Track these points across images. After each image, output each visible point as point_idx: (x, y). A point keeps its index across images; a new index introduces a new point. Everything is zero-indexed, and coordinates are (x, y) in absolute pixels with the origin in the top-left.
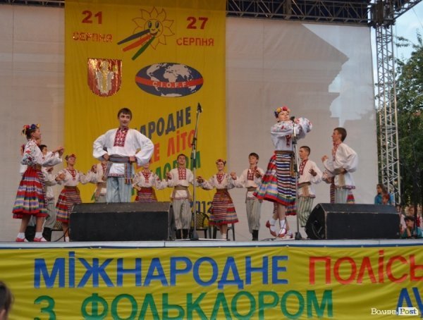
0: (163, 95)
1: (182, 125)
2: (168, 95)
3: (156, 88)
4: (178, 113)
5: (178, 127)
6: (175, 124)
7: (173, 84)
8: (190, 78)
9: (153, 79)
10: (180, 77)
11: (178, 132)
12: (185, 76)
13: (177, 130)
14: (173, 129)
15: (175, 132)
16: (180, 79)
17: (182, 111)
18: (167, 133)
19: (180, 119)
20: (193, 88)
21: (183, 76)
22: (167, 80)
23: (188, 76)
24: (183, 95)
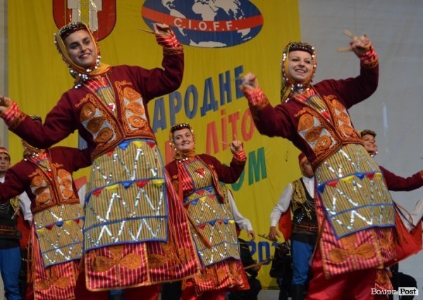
0: (192, 43)
1: (229, 100)
2: (202, 44)
3: (181, 30)
4: (221, 76)
5: (222, 103)
6: (217, 98)
7: (210, 24)
8: (239, 14)
9: (174, 13)
10: (221, 11)
11: (223, 112)
12: (230, 11)
13: (220, 108)
14: (213, 106)
15: (218, 112)
16: (221, 15)
17: (228, 73)
18: (203, 114)
19: (225, 87)
20: (245, 32)
21: (227, 11)
22: (199, 17)
23: (235, 12)
24: (228, 45)
